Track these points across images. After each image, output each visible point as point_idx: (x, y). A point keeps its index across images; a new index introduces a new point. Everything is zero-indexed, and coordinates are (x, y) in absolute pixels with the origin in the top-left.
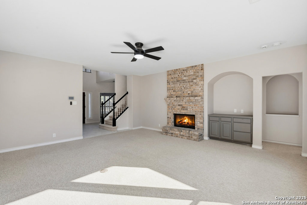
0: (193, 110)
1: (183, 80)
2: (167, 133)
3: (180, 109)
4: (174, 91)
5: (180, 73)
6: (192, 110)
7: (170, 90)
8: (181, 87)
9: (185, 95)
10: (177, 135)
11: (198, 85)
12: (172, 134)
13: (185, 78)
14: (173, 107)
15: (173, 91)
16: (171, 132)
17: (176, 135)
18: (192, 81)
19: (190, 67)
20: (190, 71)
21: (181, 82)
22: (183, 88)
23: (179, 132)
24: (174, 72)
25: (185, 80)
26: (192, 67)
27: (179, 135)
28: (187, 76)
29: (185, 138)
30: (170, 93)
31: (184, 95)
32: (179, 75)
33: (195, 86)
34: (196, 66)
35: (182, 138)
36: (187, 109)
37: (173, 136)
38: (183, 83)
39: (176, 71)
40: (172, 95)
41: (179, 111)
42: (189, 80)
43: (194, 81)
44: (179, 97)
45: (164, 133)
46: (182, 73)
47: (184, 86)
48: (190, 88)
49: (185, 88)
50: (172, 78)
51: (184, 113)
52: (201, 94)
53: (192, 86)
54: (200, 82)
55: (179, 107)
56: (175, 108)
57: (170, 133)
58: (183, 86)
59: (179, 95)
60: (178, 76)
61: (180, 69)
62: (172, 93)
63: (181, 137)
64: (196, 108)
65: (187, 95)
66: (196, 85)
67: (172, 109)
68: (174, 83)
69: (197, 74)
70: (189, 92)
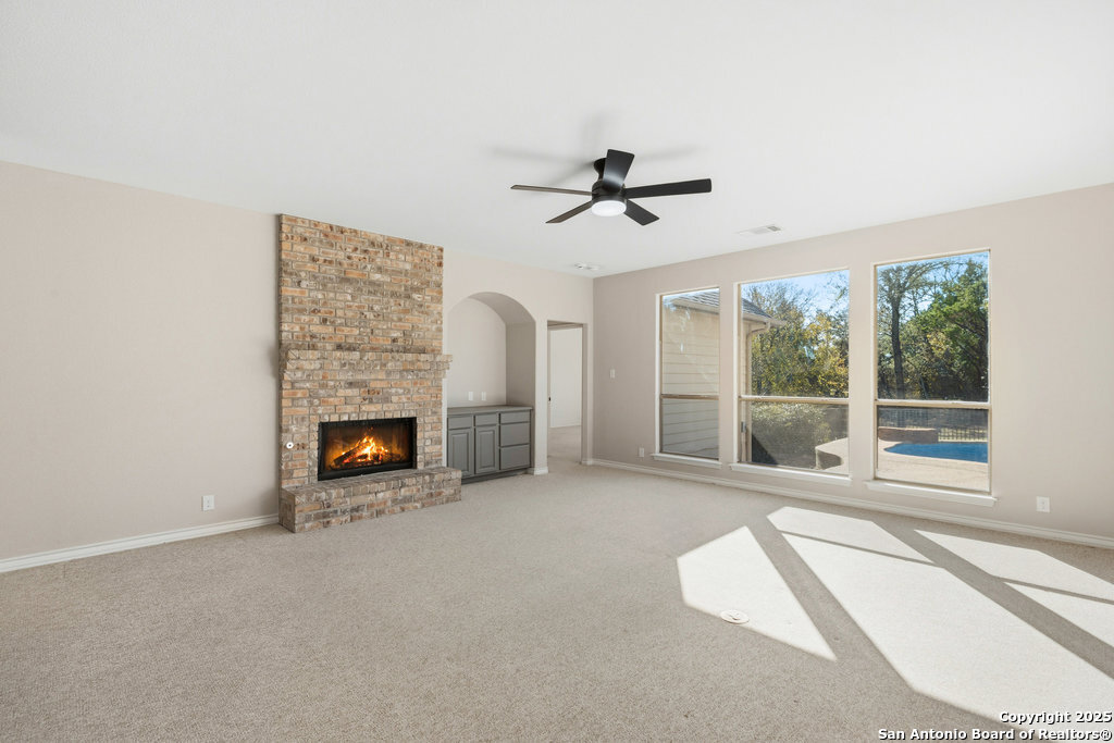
0: (408, 399)
1: (372, 283)
2: (325, 515)
3: (358, 400)
4: (325, 321)
5: (356, 249)
6: (405, 400)
7: (301, 311)
8: (359, 307)
9: (381, 342)
10: (382, 507)
11: (427, 313)
12: (356, 509)
13: (377, 277)
14: (322, 392)
15: (316, 319)
16: (350, 503)
17: (374, 510)
18: (409, 297)
19: (402, 241)
20: (402, 257)
21: (360, 289)
22: (370, 315)
23: (388, 494)
24: (326, 236)
25: (379, 285)
26: (409, 244)
27: (389, 503)
28: (387, 270)
29: (416, 508)
30: (302, 329)
31: (375, 343)
32: (353, 255)
33: (416, 313)
34: (421, 246)
35: (403, 510)
36: (387, 400)
37: (360, 518)
38: (370, 292)
39: (339, 235)
40: (312, 337)
41: (349, 409)
42: (396, 289)
43: (415, 296)
44: (351, 349)
45: (307, 525)
46: (366, 251)
47: (376, 308)
48: (400, 320)
49: (381, 318)
50: (314, 260)
51: (372, 417)
52: (435, 343)
53: (406, 311)
54: (433, 305)
55: (349, 392)
56: (330, 396)
57: (344, 512)
58: (372, 308)
59: (351, 340)
60: (349, 258)
61: (355, 231)
62: (315, 329)
63: (397, 509)
64: (421, 391)
65: (387, 344)
66: (422, 312)
67: (311, 403)
68: (325, 285)
69: (426, 276)
70: (395, 334)
